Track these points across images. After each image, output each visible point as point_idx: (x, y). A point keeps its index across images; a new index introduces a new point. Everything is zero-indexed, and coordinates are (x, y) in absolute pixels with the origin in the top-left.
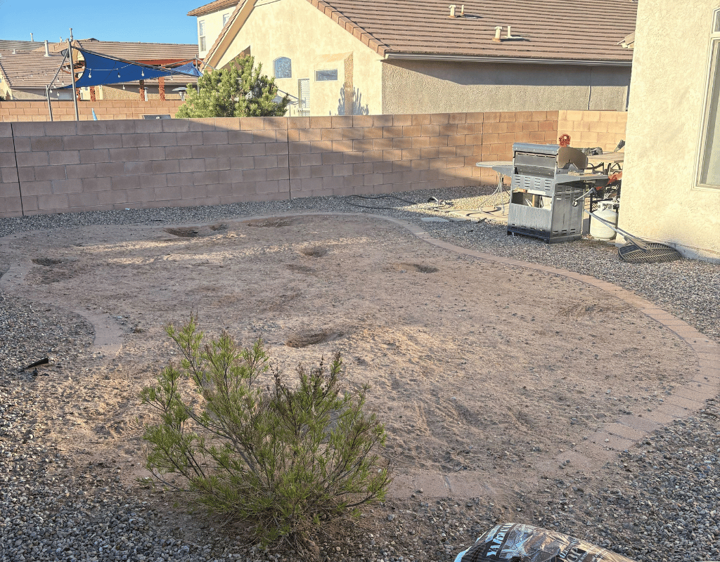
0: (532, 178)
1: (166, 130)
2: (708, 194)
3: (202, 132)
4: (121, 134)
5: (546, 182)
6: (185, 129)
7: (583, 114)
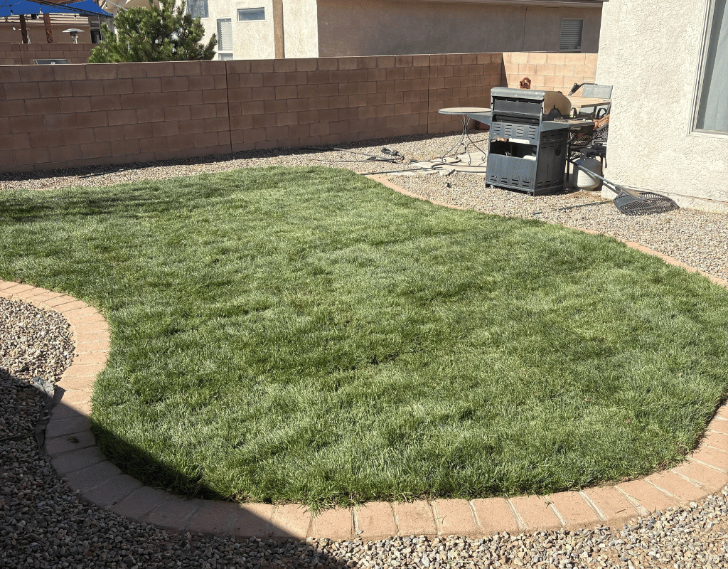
0: (515, 126)
1: (91, 77)
2: (707, 139)
3: (132, 79)
4: (38, 82)
5: (530, 129)
6: (112, 76)
7: (529, 56)
